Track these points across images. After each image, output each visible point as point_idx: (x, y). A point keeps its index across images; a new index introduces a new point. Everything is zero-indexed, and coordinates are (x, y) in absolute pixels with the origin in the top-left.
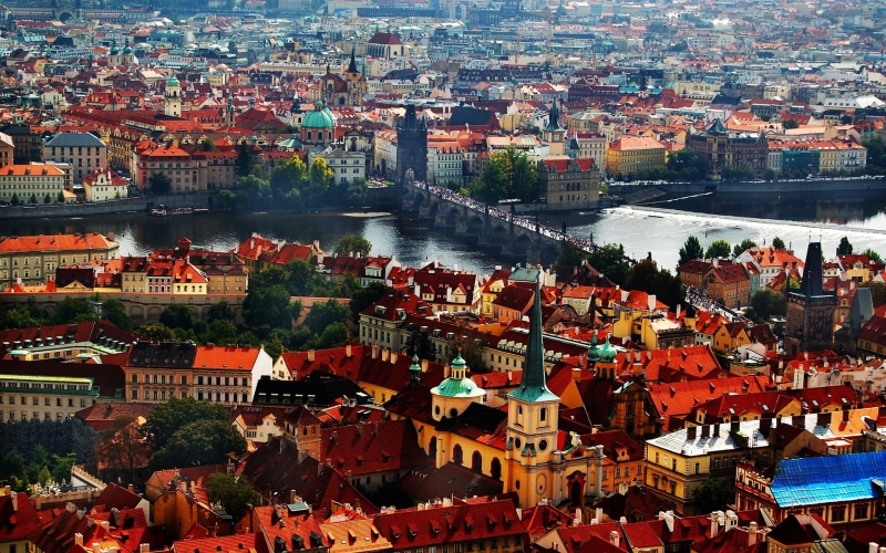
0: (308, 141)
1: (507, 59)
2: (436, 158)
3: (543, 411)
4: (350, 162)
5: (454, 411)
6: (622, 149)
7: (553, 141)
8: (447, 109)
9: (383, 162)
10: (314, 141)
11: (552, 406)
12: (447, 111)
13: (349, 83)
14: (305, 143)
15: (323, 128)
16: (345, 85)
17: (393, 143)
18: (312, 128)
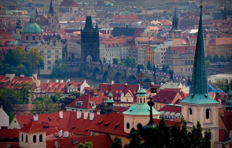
0: (27, 41)
1: (141, 12)
2: (105, 50)
3: (207, 111)
4: (53, 51)
5: (139, 126)
6: (217, 44)
7: (175, 38)
8: (108, 31)
9: (73, 55)
10: (30, 41)
11: (214, 108)
12: (108, 33)
13: (49, 20)
14: (25, 42)
15: (36, 33)
16: (47, 21)
17: (78, 43)
18: (28, 33)
